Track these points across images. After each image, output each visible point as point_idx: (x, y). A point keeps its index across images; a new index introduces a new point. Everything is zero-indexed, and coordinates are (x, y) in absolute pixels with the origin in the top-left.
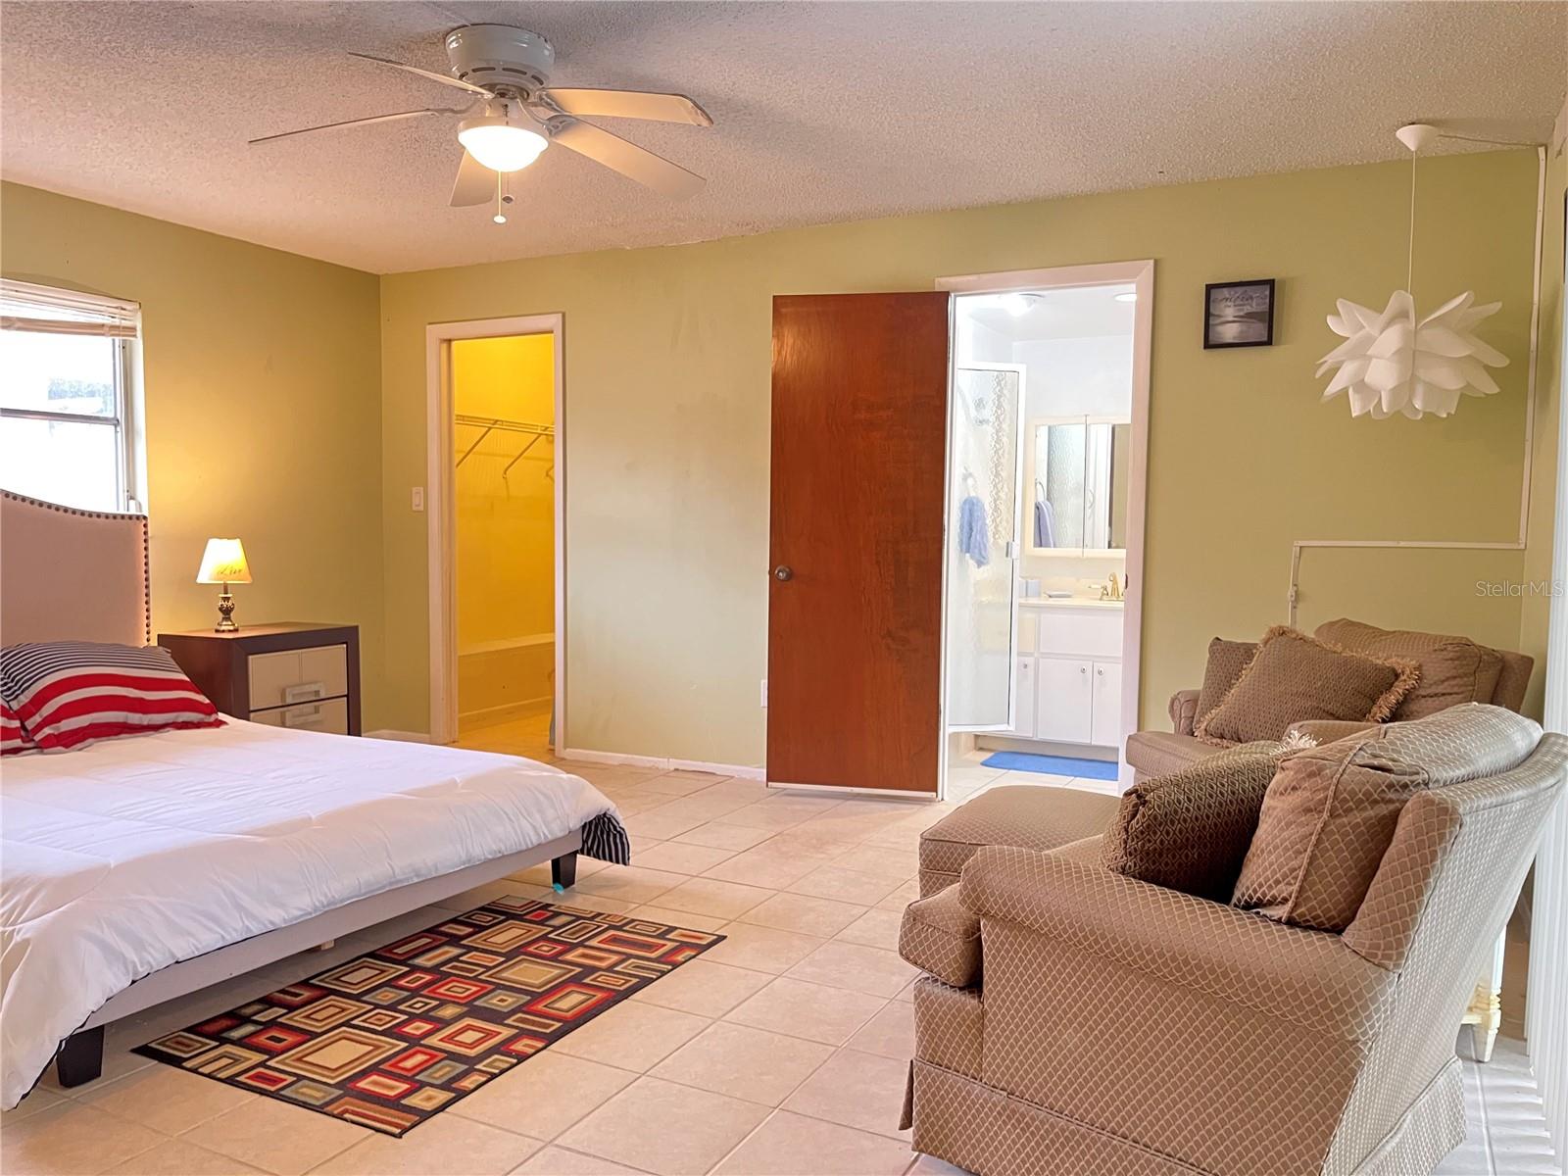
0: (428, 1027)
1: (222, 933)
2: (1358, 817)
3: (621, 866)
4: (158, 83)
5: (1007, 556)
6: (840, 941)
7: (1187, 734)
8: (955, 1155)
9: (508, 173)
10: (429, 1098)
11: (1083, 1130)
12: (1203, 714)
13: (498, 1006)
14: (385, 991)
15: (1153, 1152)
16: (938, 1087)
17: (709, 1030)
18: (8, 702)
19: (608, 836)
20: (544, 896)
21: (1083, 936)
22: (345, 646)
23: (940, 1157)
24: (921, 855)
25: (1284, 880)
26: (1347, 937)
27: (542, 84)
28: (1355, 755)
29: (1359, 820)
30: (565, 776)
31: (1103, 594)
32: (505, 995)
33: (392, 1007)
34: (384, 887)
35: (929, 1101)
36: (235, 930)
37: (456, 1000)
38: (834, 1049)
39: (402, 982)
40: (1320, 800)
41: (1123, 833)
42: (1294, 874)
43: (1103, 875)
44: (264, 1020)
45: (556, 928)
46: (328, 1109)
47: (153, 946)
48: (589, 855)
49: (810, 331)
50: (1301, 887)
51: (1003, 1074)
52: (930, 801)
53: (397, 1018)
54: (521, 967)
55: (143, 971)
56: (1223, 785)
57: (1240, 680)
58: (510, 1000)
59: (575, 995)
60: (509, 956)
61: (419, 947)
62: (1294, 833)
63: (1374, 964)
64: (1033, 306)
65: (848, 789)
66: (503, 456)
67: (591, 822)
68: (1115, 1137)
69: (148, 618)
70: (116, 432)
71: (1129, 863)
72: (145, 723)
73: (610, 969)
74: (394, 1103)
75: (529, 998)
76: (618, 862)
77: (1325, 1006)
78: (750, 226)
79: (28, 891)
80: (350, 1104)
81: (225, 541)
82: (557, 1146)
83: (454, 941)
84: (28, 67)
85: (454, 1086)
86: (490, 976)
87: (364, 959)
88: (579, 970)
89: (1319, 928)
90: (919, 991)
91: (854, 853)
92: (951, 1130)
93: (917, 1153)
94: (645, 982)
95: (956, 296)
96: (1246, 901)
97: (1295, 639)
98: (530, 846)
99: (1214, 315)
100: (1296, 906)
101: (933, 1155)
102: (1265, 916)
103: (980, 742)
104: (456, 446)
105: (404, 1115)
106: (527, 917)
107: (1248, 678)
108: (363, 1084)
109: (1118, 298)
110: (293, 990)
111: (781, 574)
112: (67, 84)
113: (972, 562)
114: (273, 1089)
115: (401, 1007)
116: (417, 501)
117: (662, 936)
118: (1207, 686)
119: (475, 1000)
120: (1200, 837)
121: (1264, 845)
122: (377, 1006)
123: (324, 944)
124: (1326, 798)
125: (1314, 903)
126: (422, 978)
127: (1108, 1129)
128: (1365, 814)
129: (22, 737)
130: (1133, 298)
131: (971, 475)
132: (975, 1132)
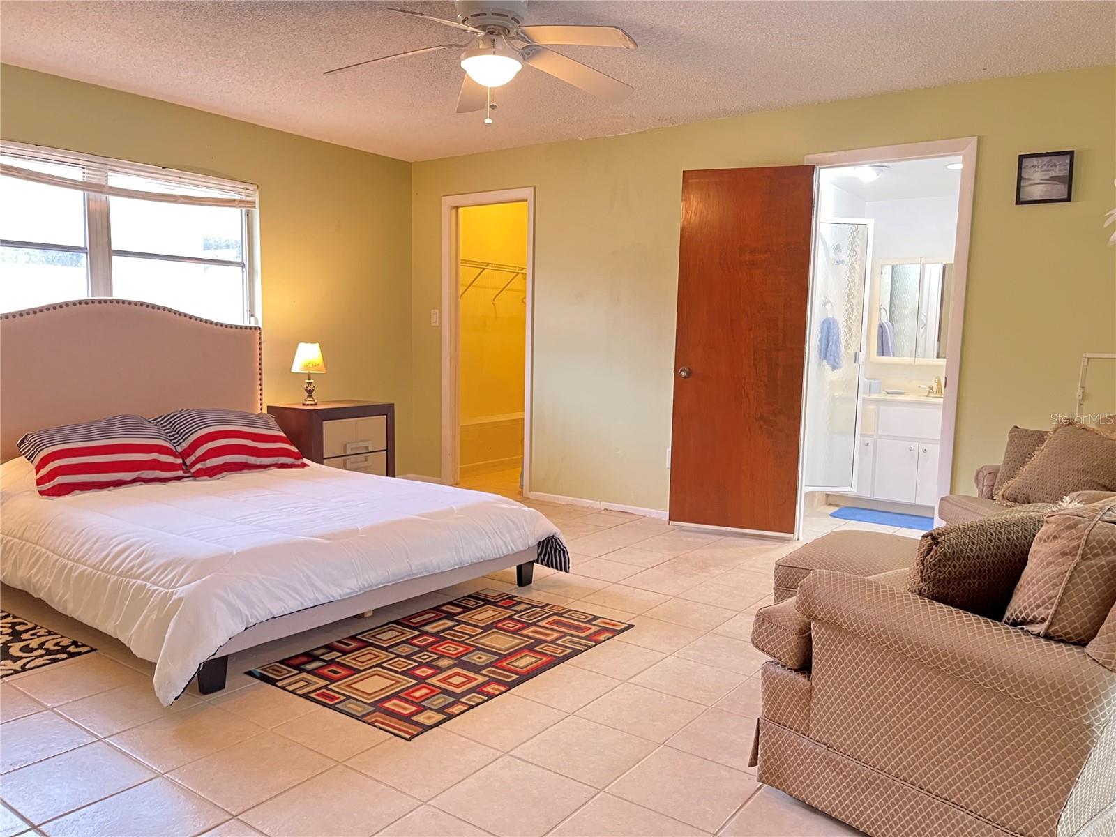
0: (430, 671)
1: (301, 599)
2: (1102, 561)
3: (564, 573)
4: (267, 34)
5: (855, 362)
6: (716, 634)
7: (989, 498)
8: (788, 787)
9: (495, 88)
10: (429, 718)
11: (882, 777)
12: (1001, 483)
13: (476, 661)
14: (404, 646)
15: (934, 796)
16: (776, 739)
17: (618, 688)
18: (175, 447)
19: (555, 552)
20: (511, 590)
21: (886, 638)
22: (385, 416)
23: (777, 787)
24: (775, 576)
25: (1043, 605)
26: (1089, 649)
27: (518, 23)
28: (1104, 513)
29: (1104, 563)
30: (526, 509)
31: (929, 392)
32: (481, 654)
33: (408, 657)
34: (403, 578)
35: (770, 748)
36: (310, 600)
37: (449, 655)
38: (706, 707)
39: (415, 641)
40: (1074, 547)
41: (920, 565)
42: (1051, 601)
43: (903, 595)
44: (327, 659)
45: (518, 612)
46: (364, 719)
47: (259, 606)
48: (542, 564)
49: (709, 195)
50: (1056, 611)
51: (825, 733)
52: (789, 540)
53: (410, 664)
54: (493, 636)
55: (252, 622)
56: (1001, 533)
57: (1032, 459)
58: (485, 658)
59: (528, 657)
60: (486, 629)
61: (427, 619)
62: (1052, 570)
63: (1108, 669)
64: (880, 175)
65: (728, 529)
66: (492, 289)
67: (543, 541)
68: (906, 783)
69: (261, 395)
70: (243, 272)
71: (924, 587)
72: (258, 463)
73: (553, 642)
74: (407, 718)
75: (498, 657)
76: (561, 570)
77: (1068, 698)
78: (668, 121)
79: (182, 567)
80: (378, 716)
81: (309, 344)
82: (511, 756)
83: (450, 616)
84: (183, 25)
85: (445, 711)
86: (473, 641)
87: (391, 625)
88: (532, 641)
89: (1069, 642)
90: (765, 670)
91: (730, 574)
92: (785, 769)
93: (761, 784)
94: (576, 653)
95: (820, 169)
96: (1014, 620)
97: (1079, 429)
98: (502, 556)
99: (1024, 179)
100: (1051, 624)
101: (771, 786)
102: (1027, 631)
103: (830, 499)
104: (461, 281)
105: (413, 726)
106: (499, 604)
107: (1039, 457)
108: (387, 705)
109: (949, 167)
110: (346, 641)
111: (683, 373)
112: (208, 36)
113: (828, 367)
114: (331, 703)
115: (414, 658)
116: (434, 319)
117: (589, 622)
118: (1006, 463)
119: (462, 656)
120: (980, 571)
121: (1029, 579)
122: (398, 656)
123: (367, 612)
124: (1079, 546)
125: (1065, 623)
126: (428, 640)
127: (901, 778)
128: (1109, 558)
129: (183, 469)
130: (960, 166)
131: (829, 301)
132: (802, 772)
